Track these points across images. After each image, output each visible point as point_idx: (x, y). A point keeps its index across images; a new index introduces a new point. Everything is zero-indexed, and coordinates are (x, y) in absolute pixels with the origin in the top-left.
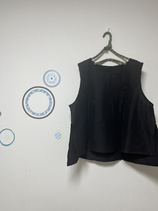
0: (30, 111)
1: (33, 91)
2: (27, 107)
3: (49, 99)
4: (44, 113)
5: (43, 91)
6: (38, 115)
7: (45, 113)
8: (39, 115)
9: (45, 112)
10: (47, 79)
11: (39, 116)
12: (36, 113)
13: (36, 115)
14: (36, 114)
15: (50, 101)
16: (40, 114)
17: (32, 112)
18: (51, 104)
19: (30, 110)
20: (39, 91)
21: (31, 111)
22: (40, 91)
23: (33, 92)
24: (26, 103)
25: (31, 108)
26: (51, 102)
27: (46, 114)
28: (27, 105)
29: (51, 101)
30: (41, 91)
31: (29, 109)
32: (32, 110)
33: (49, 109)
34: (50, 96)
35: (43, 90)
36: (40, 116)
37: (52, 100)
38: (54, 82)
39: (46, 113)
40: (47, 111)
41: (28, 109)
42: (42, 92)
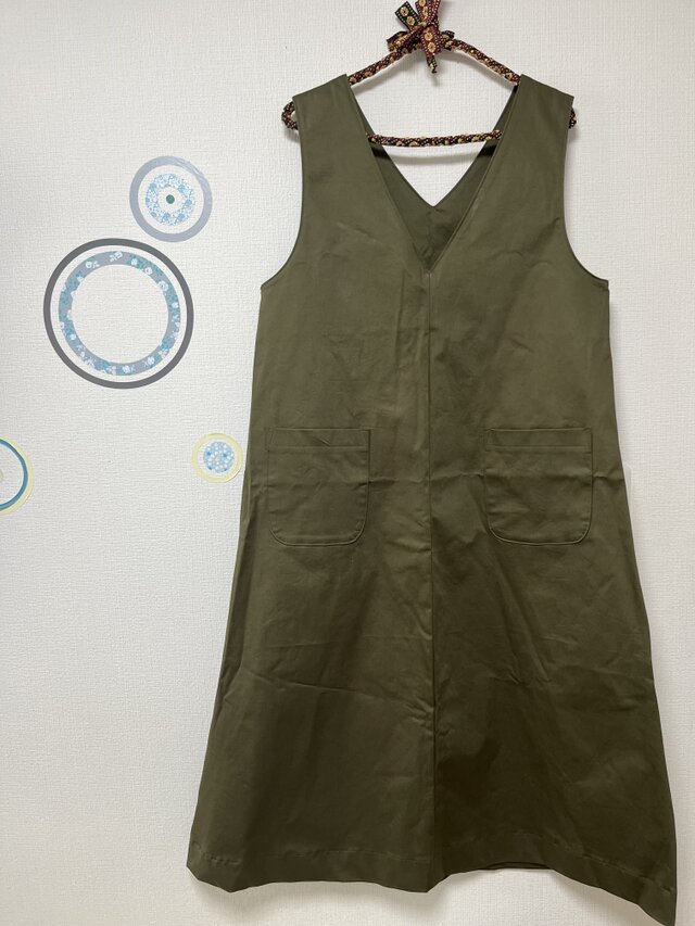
0: (83, 354)
1: (89, 260)
2: (68, 339)
3: (167, 298)
4: (146, 359)
5: (134, 262)
6: (120, 372)
7: (151, 360)
8: (126, 369)
9: (150, 356)
10: (147, 200)
11: (125, 374)
12: (113, 364)
13: (114, 372)
14: (114, 368)
15: (170, 306)
16: (129, 364)
17: (94, 357)
18: (176, 321)
19: (82, 350)
20: (114, 263)
21: (89, 355)
22: (119, 261)
23: (89, 265)
24: (63, 317)
25: (88, 342)
26: (173, 312)
27: (156, 363)
28: (69, 329)
29: (175, 305)
30: (126, 260)
31: (80, 347)
32: (91, 350)
33: (167, 342)
34: (170, 284)
35: (135, 257)
36: (129, 374)
37: (177, 301)
38: (181, 218)
39: (158, 359)
40: (160, 353)
41: (76, 344)
42: (129, 263)
